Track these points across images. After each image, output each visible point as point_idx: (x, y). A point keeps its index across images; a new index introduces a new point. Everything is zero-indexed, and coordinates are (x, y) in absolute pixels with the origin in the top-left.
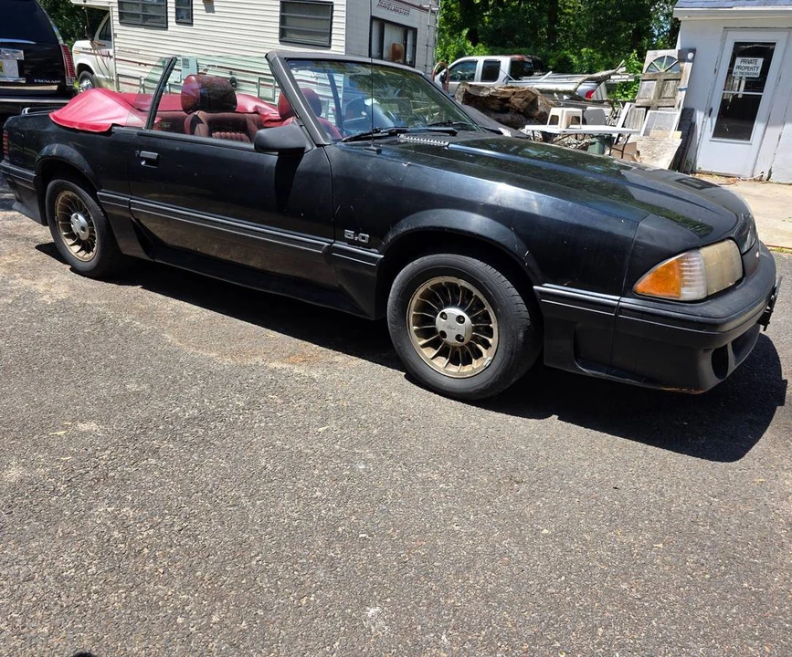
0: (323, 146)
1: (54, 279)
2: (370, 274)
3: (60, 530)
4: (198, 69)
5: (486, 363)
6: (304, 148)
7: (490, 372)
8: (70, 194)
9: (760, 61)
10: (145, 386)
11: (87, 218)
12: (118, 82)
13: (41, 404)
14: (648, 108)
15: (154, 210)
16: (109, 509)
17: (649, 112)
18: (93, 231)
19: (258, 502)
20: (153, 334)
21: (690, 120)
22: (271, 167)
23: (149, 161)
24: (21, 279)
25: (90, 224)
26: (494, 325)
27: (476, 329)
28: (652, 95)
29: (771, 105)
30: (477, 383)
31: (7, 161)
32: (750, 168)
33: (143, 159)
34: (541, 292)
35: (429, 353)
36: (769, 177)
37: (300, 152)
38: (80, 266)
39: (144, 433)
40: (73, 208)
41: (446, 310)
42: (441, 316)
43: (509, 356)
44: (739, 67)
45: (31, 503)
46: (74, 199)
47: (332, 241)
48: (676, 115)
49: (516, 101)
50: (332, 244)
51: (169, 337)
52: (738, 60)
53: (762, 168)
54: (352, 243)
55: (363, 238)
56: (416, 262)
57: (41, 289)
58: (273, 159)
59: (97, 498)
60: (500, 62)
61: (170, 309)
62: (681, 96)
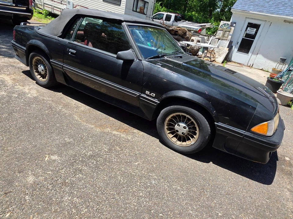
0: (141, 60)
1: (31, 87)
2: (153, 107)
3: (53, 208)
4: (73, 6)
5: (192, 143)
6: (134, 60)
7: (193, 147)
8: (39, 58)
9: (255, 29)
10: (72, 140)
11: (45, 67)
12: (44, 6)
13: (36, 146)
14: (219, 39)
15: (71, 70)
16: (69, 198)
17: (219, 40)
18: (46, 72)
19: (121, 197)
20: (70, 115)
21: (231, 45)
22: (120, 64)
23: (72, 53)
24: (19, 86)
25: (46, 69)
26: (197, 132)
27: (189, 131)
28: (221, 35)
29: (256, 44)
30: (188, 149)
31: (14, 41)
32: (247, 62)
33: (70, 52)
34: (218, 125)
35: (171, 136)
36: (252, 66)
37: (132, 61)
38: (40, 83)
39: (75, 162)
40: (40, 63)
41: (180, 124)
42: (178, 125)
43: (202, 143)
44: (248, 30)
45: (40, 194)
46: (40, 60)
47: (141, 93)
48: (228, 43)
49: (180, 32)
50: (140, 94)
51: (76, 117)
52: (249, 28)
53: (251, 63)
54: (147, 95)
55: (153, 95)
56: (172, 107)
57: (27, 91)
58: (121, 62)
59: (64, 192)
60: (171, 15)
61: (74, 104)
62: (230, 37)
